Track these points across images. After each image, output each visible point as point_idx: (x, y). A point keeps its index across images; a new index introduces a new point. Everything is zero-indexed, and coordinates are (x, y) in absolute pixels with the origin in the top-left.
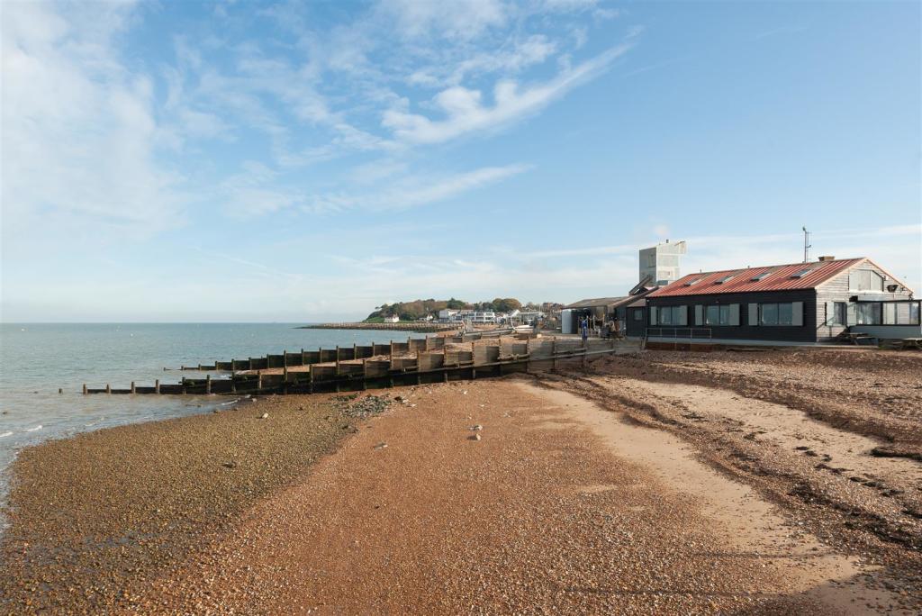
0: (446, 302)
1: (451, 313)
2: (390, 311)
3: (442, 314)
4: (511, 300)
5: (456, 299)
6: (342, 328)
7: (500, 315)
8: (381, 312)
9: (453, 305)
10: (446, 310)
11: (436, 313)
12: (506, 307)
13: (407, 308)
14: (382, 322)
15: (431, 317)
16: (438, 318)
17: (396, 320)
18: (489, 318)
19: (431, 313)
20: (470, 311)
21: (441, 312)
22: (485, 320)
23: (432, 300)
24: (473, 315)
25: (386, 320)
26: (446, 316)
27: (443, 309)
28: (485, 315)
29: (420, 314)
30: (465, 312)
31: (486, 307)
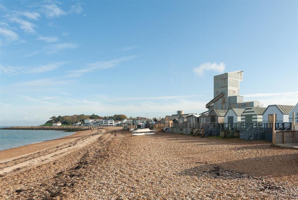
0: (90, 116)
1: (91, 121)
2: (56, 120)
3: (86, 121)
4: (123, 115)
5: (95, 115)
6: (24, 129)
7: (116, 122)
8: (52, 120)
9: (93, 117)
10: (88, 119)
11: (83, 121)
12: (120, 118)
13: (67, 118)
14: (51, 126)
15: (80, 123)
16: (84, 123)
17: (59, 124)
18: (111, 124)
19: (80, 121)
20: (101, 120)
21: (85, 120)
22: (109, 125)
23: (83, 115)
24: (102, 122)
25: (54, 124)
26: (88, 122)
27: (87, 119)
28: (109, 122)
29: (74, 121)
30: (98, 120)
31: (110, 118)
